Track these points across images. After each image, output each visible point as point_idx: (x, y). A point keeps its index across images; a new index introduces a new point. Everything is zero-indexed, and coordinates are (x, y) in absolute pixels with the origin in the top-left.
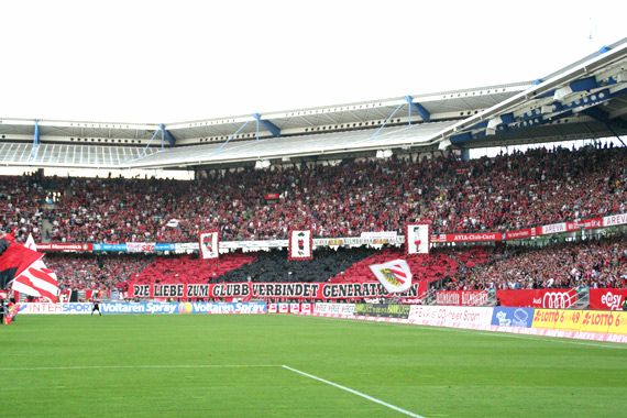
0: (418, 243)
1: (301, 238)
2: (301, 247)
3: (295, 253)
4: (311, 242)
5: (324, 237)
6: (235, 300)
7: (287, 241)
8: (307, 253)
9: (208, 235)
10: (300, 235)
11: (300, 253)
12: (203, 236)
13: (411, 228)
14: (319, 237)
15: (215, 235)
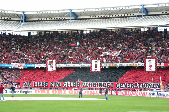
0: (150, 66)
1: (96, 63)
2: (96, 67)
3: (93, 69)
4: (101, 65)
5: (107, 63)
6: (73, 89)
7: (90, 64)
8: (98, 69)
9: (51, 61)
10: (95, 62)
11: (95, 70)
12: (48, 61)
13: (147, 60)
14: (104, 63)
15: (54, 61)
